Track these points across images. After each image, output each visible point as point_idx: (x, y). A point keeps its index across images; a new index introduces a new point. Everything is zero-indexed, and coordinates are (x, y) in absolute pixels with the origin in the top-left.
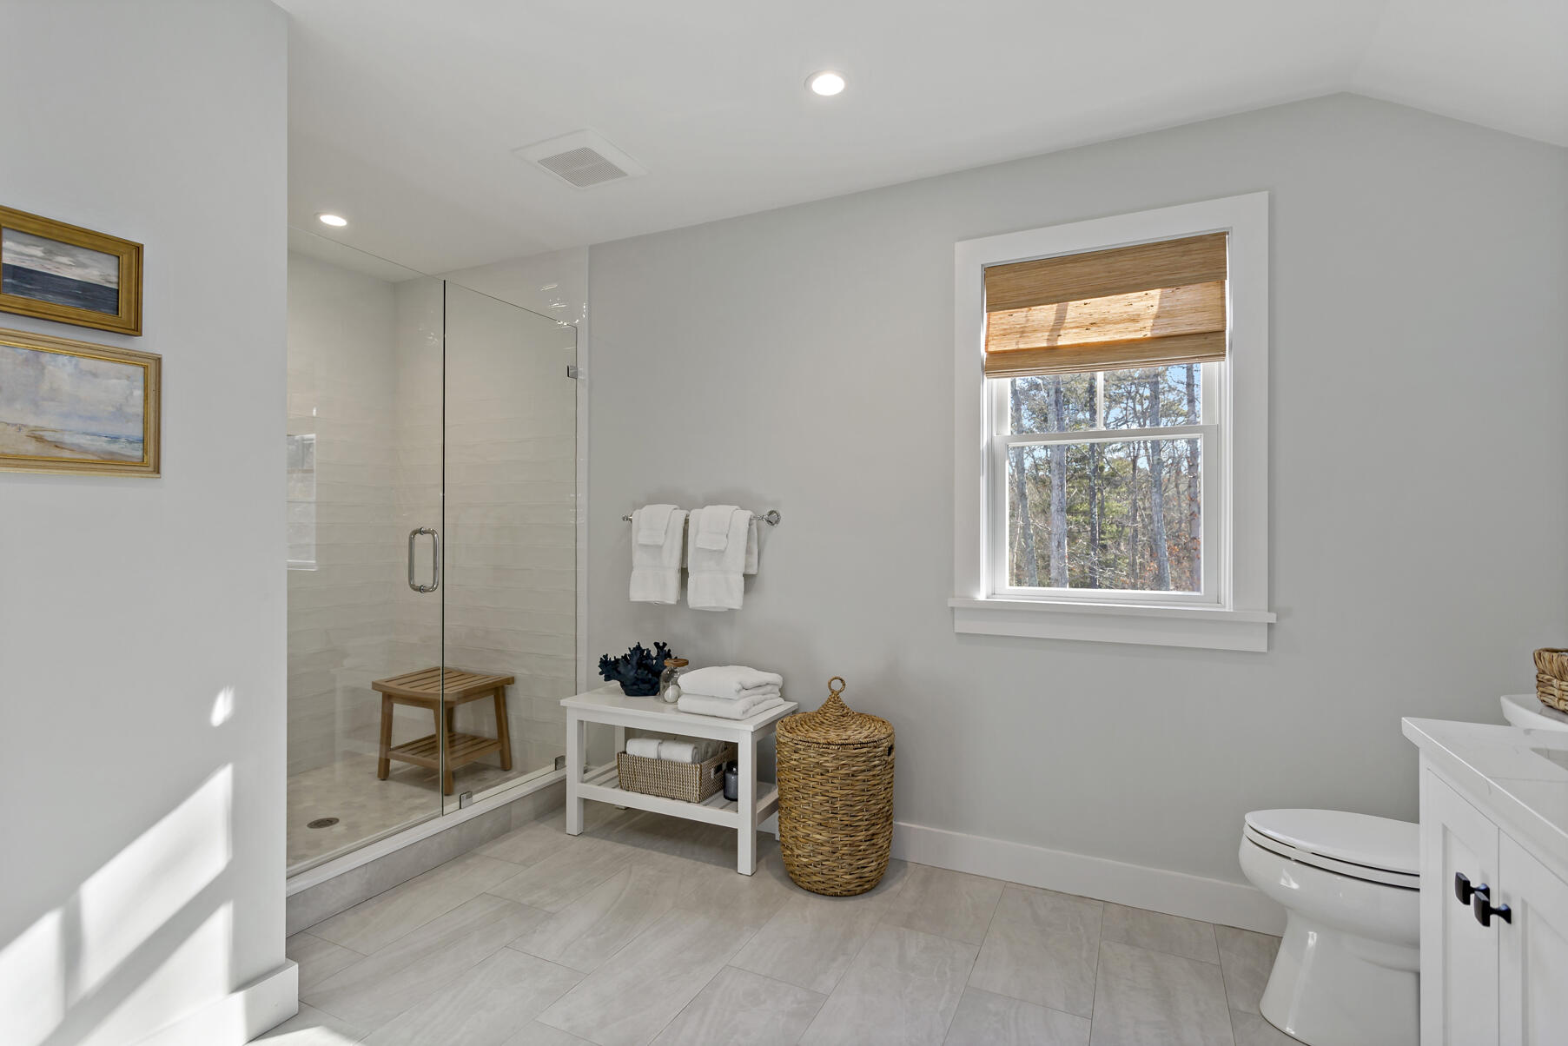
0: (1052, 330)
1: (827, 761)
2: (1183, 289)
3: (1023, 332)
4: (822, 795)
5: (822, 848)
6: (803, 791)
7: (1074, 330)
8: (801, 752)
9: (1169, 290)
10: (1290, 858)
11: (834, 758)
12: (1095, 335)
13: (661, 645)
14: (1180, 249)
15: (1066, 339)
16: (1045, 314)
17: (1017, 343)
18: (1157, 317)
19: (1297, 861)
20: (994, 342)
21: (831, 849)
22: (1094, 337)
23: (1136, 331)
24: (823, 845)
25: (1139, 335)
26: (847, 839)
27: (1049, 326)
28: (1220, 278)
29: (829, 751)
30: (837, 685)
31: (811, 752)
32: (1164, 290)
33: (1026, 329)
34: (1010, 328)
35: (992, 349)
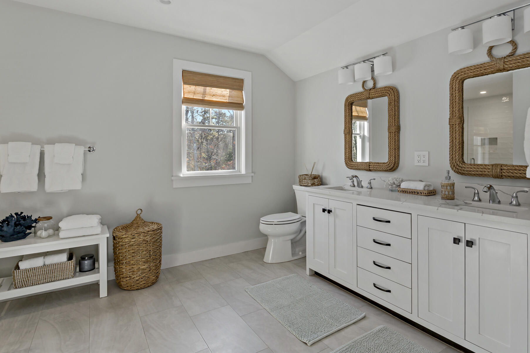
0: (203, 94)
1: (147, 238)
2: (234, 91)
3: (194, 93)
4: (146, 251)
5: (145, 271)
6: (137, 252)
7: (209, 96)
8: (136, 238)
9: (231, 90)
10: (273, 224)
11: (151, 236)
12: (214, 98)
13: (19, 213)
14: (234, 80)
15: (207, 98)
16: (200, 89)
17: (193, 96)
18: (229, 97)
19: (275, 224)
20: (186, 94)
21: (148, 270)
22: (214, 99)
23: (225, 100)
24: (145, 270)
25: (225, 101)
26: (154, 264)
27: (202, 93)
28: (241, 90)
29: (149, 234)
30: (139, 212)
31: (141, 237)
32: (230, 90)
33: (195, 92)
34: (190, 91)
35: (185, 96)
